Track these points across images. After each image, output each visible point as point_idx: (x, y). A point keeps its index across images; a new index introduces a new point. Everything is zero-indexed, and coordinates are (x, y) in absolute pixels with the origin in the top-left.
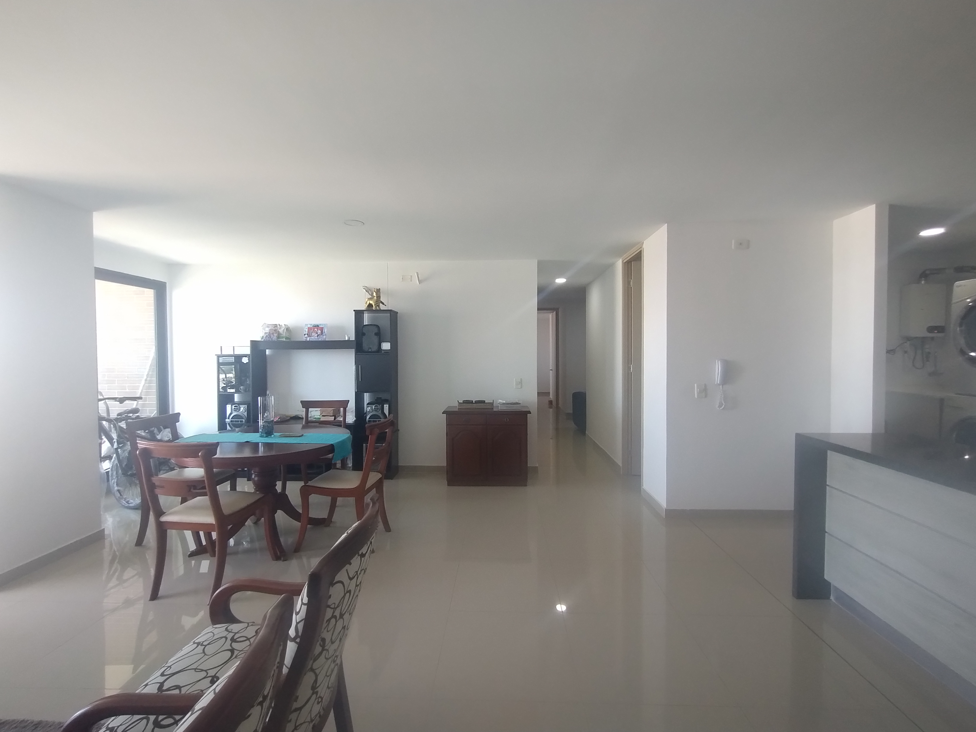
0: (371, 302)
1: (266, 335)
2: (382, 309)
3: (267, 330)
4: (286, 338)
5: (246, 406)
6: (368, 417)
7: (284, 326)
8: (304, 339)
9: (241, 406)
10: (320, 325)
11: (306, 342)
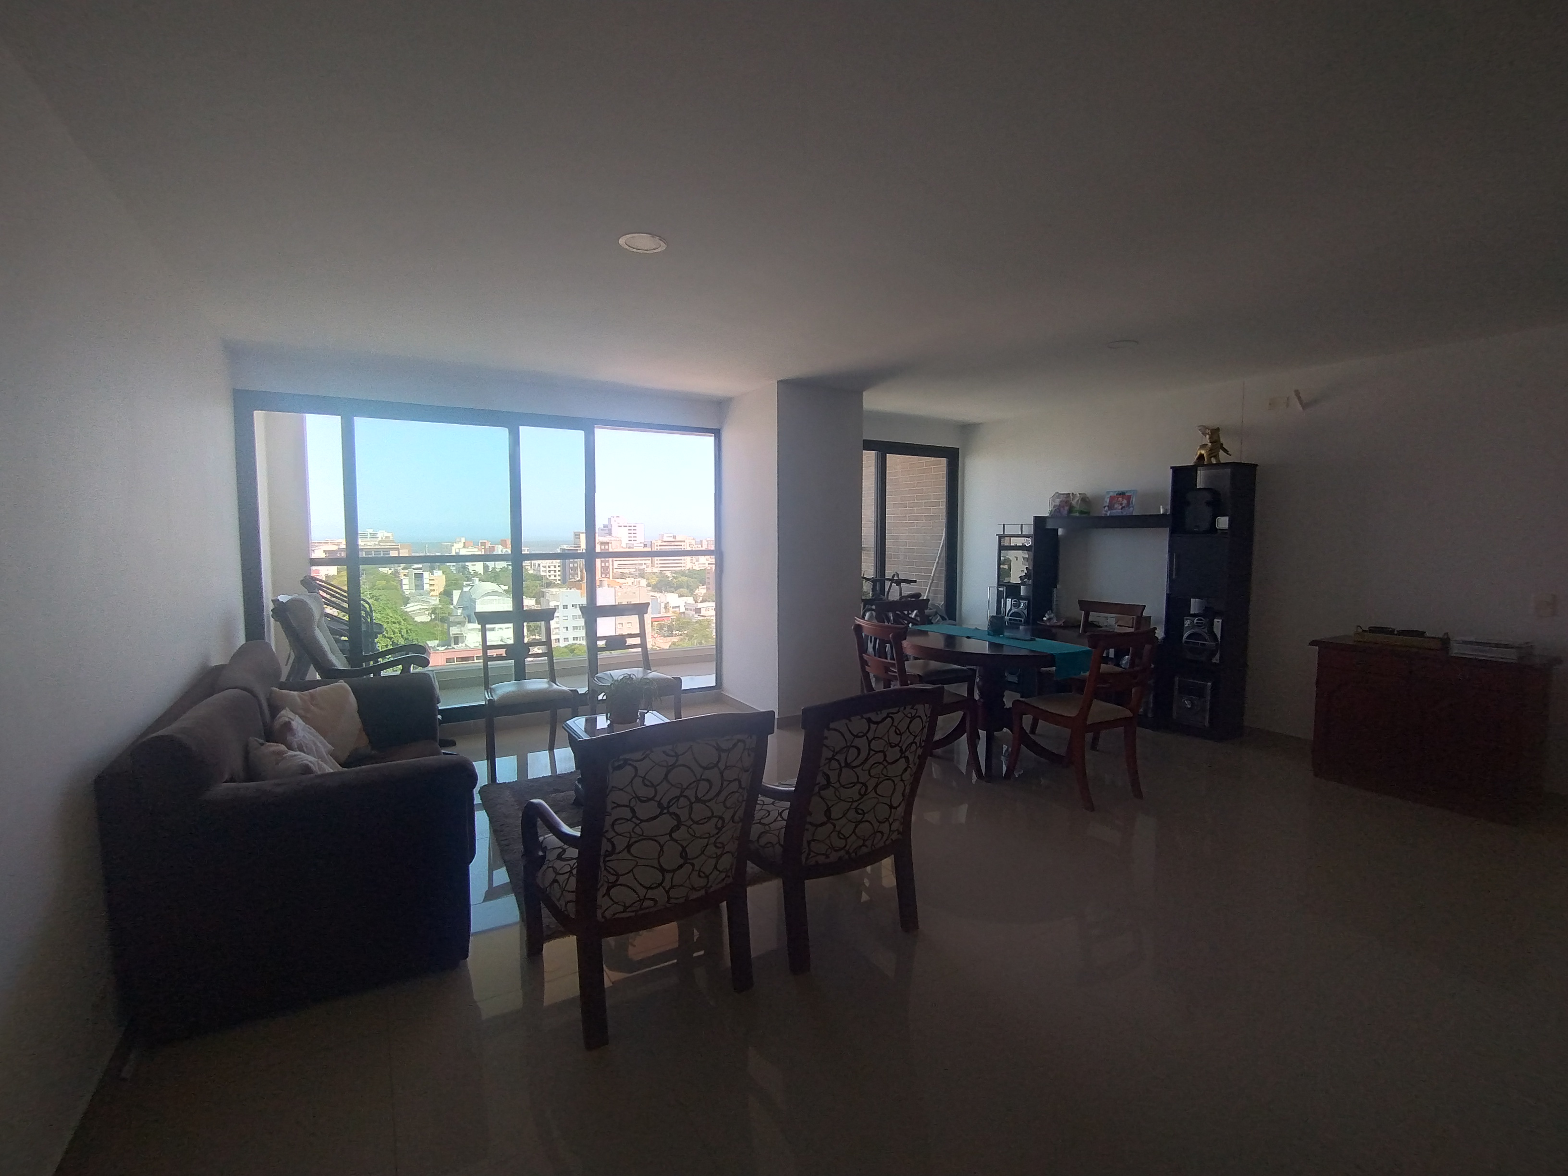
0: (1203, 452)
1: (1054, 509)
2: (1222, 462)
3: (1057, 502)
4: (1081, 512)
5: (1027, 602)
6: (1185, 635)
7: (1078, 495)
8: (1103, 514)
9: (1021, 601)
10: (1127, 492)
11: (1106, 518)
